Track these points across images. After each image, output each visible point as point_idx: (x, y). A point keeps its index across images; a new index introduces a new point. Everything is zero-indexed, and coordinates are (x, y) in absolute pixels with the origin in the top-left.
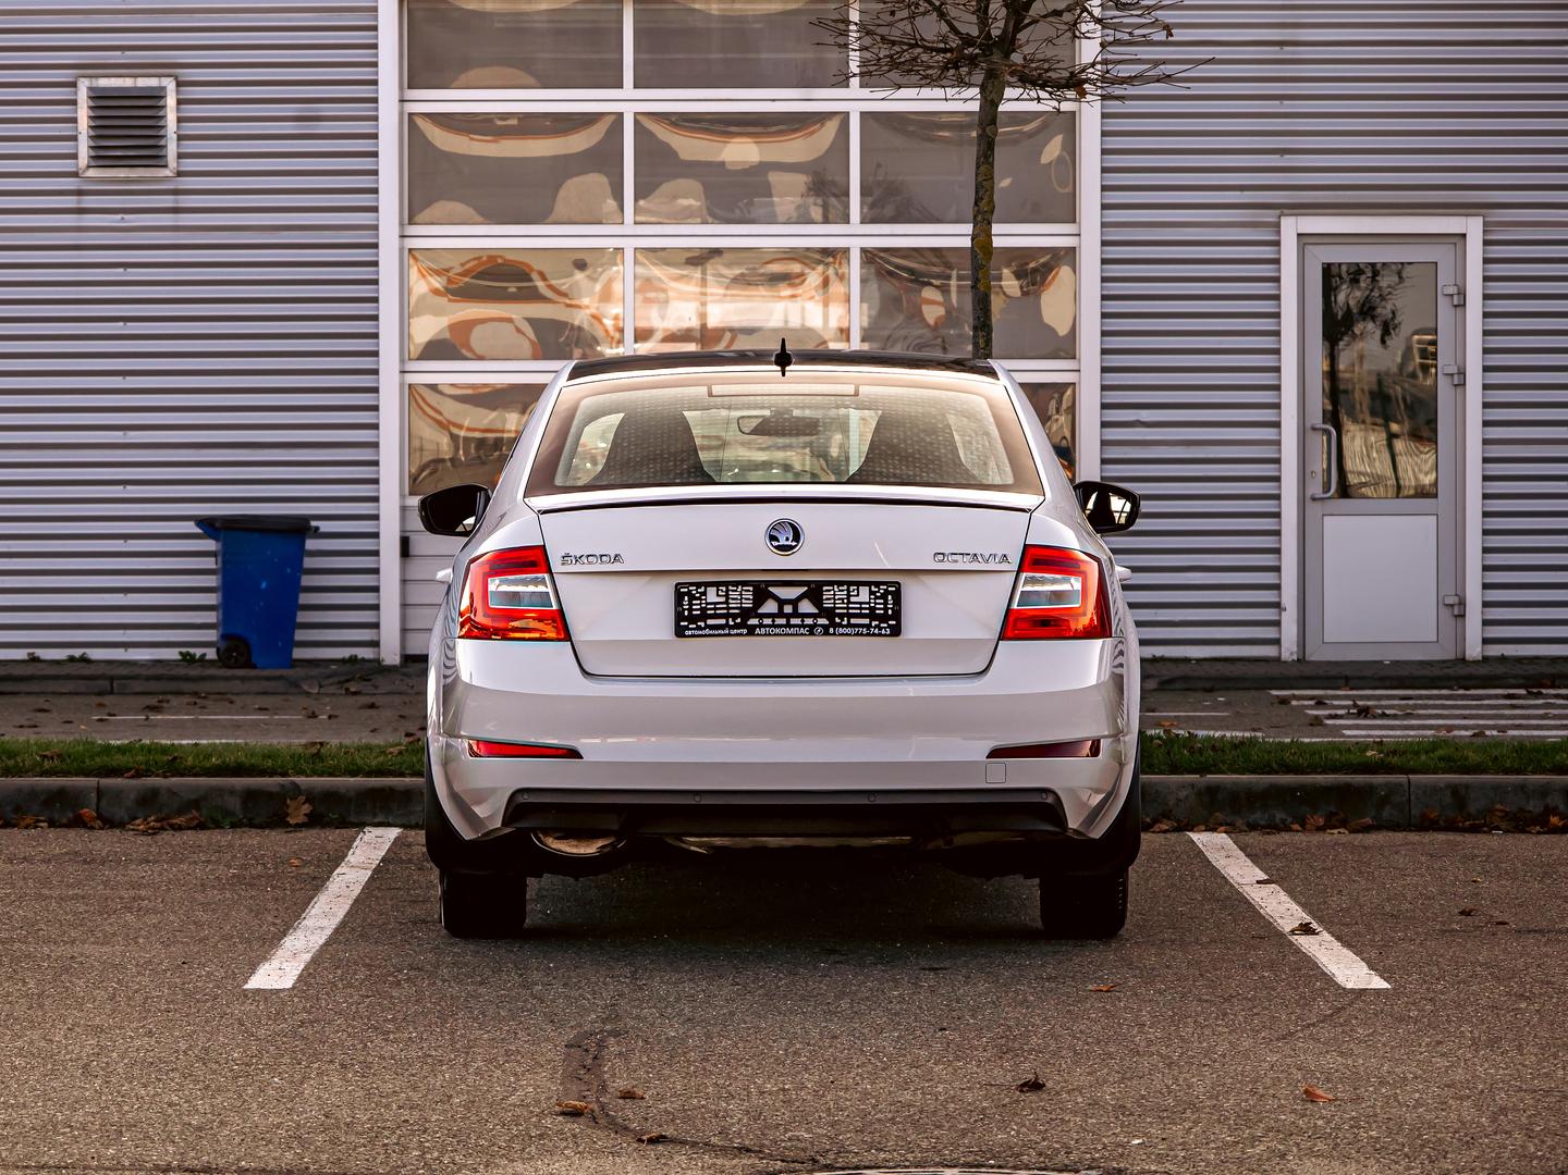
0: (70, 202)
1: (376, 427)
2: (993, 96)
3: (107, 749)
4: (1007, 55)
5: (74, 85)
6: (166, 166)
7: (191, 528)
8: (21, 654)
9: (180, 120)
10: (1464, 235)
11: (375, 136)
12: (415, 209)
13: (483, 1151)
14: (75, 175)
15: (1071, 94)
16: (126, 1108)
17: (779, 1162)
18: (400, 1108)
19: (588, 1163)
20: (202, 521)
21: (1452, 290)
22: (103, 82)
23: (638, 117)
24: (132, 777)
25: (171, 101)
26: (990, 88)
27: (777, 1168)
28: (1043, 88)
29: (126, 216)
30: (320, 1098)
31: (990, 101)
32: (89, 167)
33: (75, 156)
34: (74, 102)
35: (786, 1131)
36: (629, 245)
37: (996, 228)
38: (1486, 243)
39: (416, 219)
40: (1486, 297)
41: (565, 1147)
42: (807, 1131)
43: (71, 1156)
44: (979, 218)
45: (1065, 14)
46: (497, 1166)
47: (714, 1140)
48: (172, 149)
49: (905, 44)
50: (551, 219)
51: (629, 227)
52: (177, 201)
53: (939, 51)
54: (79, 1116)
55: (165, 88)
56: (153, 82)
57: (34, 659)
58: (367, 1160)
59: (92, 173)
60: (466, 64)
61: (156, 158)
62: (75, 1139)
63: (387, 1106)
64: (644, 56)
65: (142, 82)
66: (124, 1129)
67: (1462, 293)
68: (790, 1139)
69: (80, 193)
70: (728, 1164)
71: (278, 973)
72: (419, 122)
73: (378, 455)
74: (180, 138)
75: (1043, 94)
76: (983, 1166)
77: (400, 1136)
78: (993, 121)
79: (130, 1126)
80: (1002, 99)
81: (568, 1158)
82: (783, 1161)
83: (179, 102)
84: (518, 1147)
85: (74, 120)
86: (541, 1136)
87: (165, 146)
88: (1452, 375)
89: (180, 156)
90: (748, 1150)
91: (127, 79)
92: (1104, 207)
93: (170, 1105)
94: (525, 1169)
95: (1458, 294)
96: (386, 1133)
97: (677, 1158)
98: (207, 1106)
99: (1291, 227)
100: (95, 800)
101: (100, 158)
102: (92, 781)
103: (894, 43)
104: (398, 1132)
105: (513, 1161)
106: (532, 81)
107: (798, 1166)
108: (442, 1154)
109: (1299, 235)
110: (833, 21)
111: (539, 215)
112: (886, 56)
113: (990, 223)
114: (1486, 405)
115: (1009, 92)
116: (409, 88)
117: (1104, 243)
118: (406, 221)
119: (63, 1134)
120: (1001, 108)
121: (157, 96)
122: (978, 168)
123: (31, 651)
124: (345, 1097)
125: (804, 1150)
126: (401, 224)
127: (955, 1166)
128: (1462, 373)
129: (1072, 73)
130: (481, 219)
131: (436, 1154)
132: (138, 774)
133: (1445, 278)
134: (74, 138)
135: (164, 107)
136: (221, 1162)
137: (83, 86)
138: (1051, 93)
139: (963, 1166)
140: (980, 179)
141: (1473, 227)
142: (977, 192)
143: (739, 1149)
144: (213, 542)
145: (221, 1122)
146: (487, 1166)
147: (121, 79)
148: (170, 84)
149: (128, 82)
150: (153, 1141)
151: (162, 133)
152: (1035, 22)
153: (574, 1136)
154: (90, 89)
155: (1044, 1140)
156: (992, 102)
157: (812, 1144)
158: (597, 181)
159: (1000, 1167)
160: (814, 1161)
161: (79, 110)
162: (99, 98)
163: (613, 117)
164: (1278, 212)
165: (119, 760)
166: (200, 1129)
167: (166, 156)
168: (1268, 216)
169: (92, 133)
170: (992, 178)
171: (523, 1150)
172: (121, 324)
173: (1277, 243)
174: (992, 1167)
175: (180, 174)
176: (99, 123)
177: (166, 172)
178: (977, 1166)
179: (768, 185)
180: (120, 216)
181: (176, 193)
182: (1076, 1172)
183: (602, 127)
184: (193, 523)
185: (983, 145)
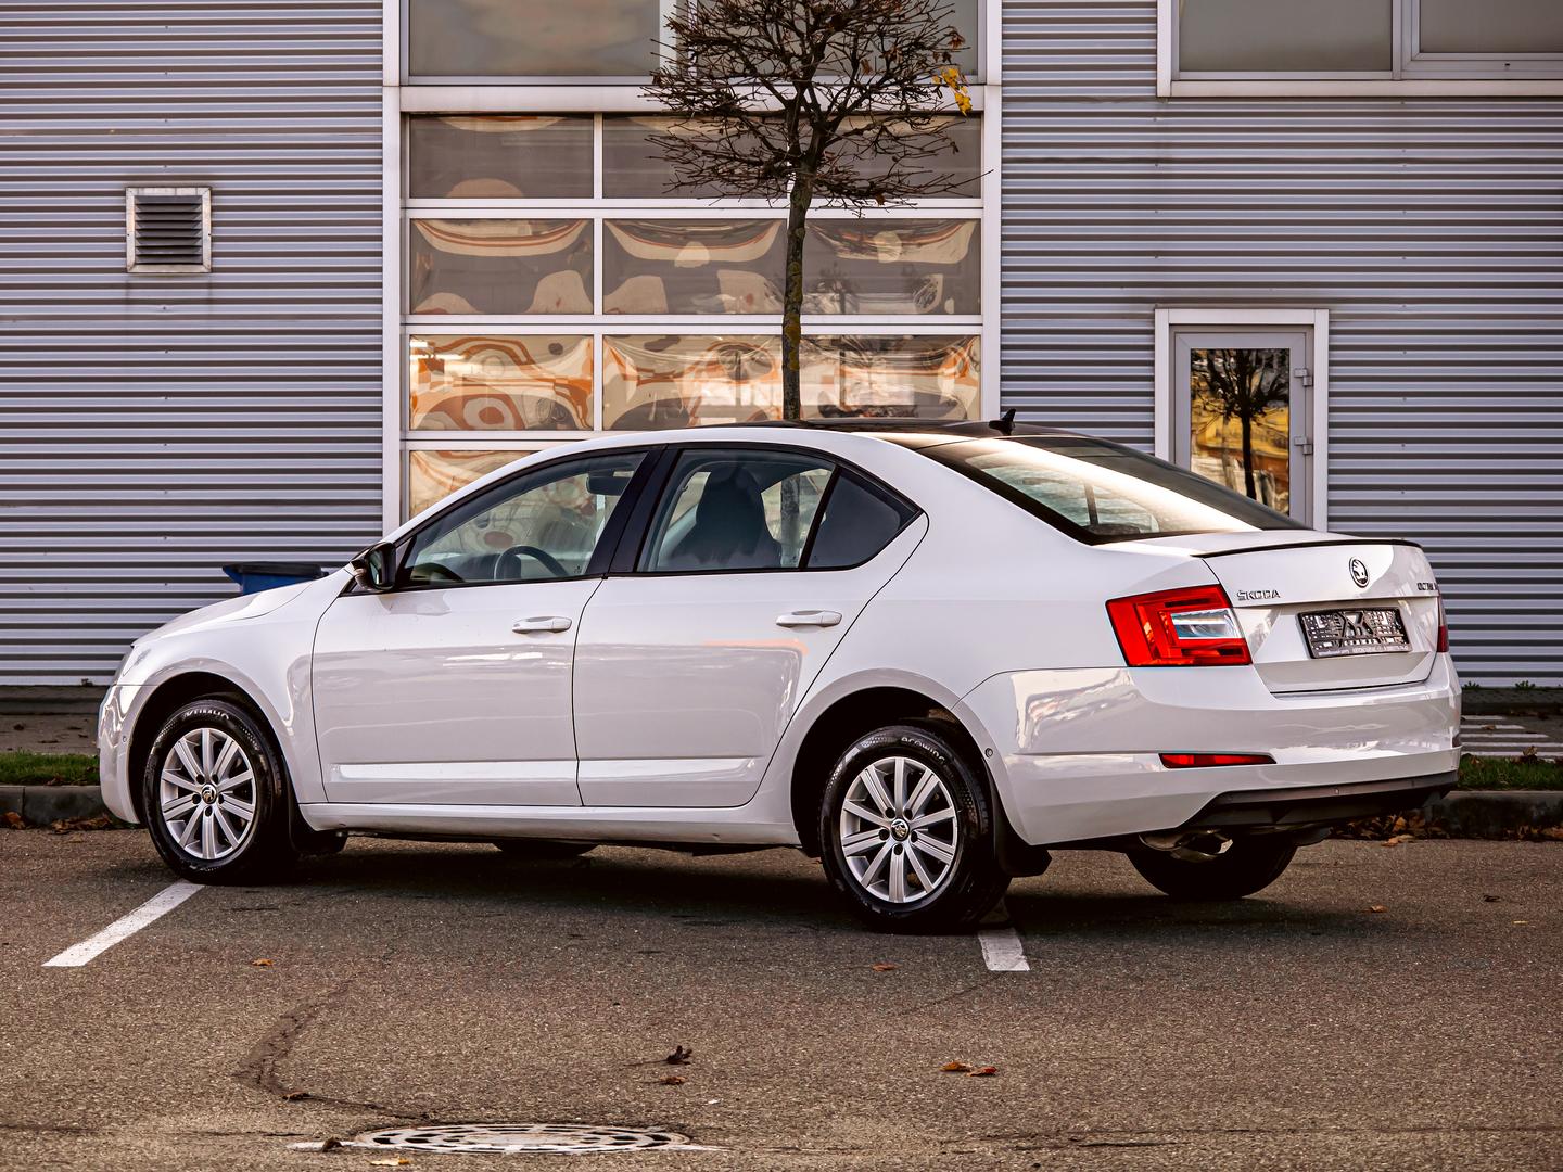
0: (120, 294)
1: (379, 487)
2: (801, 202)
3: (38, 761)
4: (813, 169)
5: (123, 194)
6: (202, 264)
7: (219, 572)
8: (76, 681)
9: (213, 224)
10: (1313, 326)
11: (380, 238)
12: (413, 303)
13: (142, 1106)
14: (124, 271)
15: (873, 202)
17: (393, 1118)
19: (226, 1118)
20: (227, 567)
21: (1302, 373)
22: (149, 192)
23: (607, 223)
24: (54, 785)
25: (206, 208)
26: (798, 196)
27: (387, 1122)
28: (848, 195)
29: (167, 306)
31: (799, 209)
32: (136, 264)
33: (124, 255)
34: (123, 209)
36: (598, 332)
37: (803, 319)
38: (1331, 332)
39: (417, 310)
40: (1331, 379)
41: (216, 1104)
44: (789, 307)
45: (865, 132)
46: (146, 1119)
47: (351, 1099)
48: (207, 250)
49: (725, 157)
50: (531, 309)
51: (598, 316)
52: (210, 294)
53: (755, 164)
55: (201, 196)
56: (191, 192)
57: (87, 685)
59: (138, 269)
60: (459, 178)
61: (193, 257)
64: (609, 171)
65: (181, 192)
67: (1311, 376)
68: (416, 1098)
69: (128, 286)
70: (347, 1119)
71: (77, 956)
72: (419, 226)
73: (382, 511)
74: (214, 240)
75: (849, 202)
76: (569, 1122)
77: (78, 1093)
78: (801, 225)
80: (808, 208)
81: (212, 1113)
83: (213, 209)
84: (174, 1103)
85: (124, 224)
86: (202, 1094)
87: (201, 247)
88: (1302, 445)
89: (214, 255)
90: (374, 1107)
91: (169, 189)
94: (168, 1123)
95: (1308, 376)
96: (67, 1091)
97: (307, 1114)
99: (1164, 318)
100: (21, 804)
101: (145, 257)
102: (19, 787)
103: (716, 157)
104: (79, 1090)
105: (163, 1115)
106: (515, 190)
107: (407, 1121)
108: (105, 1108)
109: (1170, 325)
110: (662, 137)
111: (520, 305)
112: (708, 168)
113: (798, 313)
114: (1331, 472)
115: (815, 202)
116: (411, 197)
117: (1003, 332)
118: (408, 311)
120: (810, 214)
121: (195, 203)
122: (788, 263)
123: (84, 677)
124: (56, 1059)
125: (423, 1107)
126: (402, 313)
127: (546, 1122)
128: (1311, 444)
129: (872, 183)
130: (473, 309)
131: (98, 1109)
132: (59, 783)
133: (1295, 363)
134: (124, 240)
135: (200, 213)
137: (131, 194)
138: (854, 201)
139: (553, 1122)
140: (790, 274)
141: (1320, 319)
142: (787, 285)
143: (367, 1106)
144: (237, 585)
146: (137, 1120)
147: (163, 189)
148: (205, 194)
149: (169, 192)
151: (198, 235)
152: (839, 138)
153: (231, 1094)
154: (136, 197)
155: (635, 1100)
156: (801, 207)
157: (433, 1102)
158: (571, 278)
159: (584, 1123)
160: (425, 1116)
161: (127, 216)
162: (145, 205)
163: (584, 223)
164: (1153, 305)
165: (46, 770)
167: (201, 255)
168: (1145, 309)
169: (138, 235)
170: (801, 273)
171: (178, 1106)
172: (163, 398)
173: (1152, 332)
174: (577, 1123)
175: (213, 270)
176: (144, 227)
177: (202, 269)
178: (563, 1122)
179: (717, 282)
180: (162, 306)
181: (210, 286)
182: (646, 1127)
183: (577, 231)
184: (221, 569)
185: (793, 245)
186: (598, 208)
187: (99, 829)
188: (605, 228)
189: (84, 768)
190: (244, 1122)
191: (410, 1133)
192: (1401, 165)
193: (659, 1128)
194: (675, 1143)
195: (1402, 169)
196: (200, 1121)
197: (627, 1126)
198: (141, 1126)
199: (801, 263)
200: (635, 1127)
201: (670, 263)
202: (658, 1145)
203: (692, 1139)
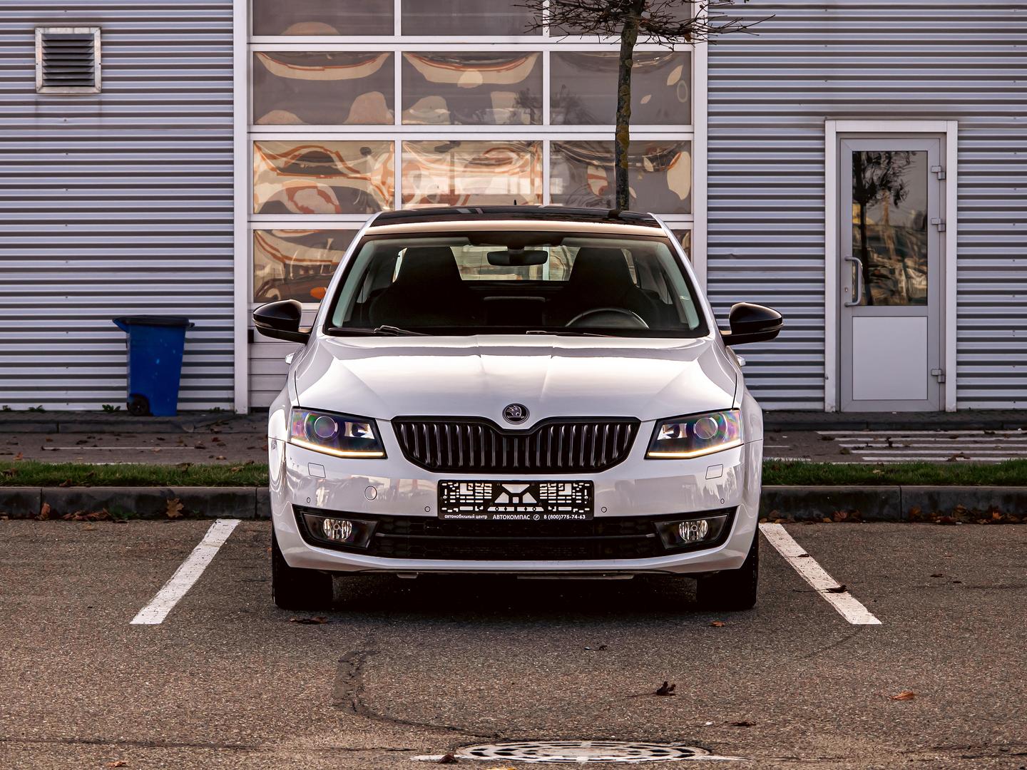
0: (31, 109)
1: (232, 257)
2: (630, 40)
3: (48, 468)
4: (639, 14)
5: (33, 32)
6: (94, 86)
7: (110, 324)
9: (103, 56)
10: (945, 133)
11: (231, 67)
12: (257, 116)
13: (281, 729)
14: (34, 91)
15: (681, 39)
16: (47, 702)
17: (474, 737)
18: (227, 701)
19: (348, 737)
20: (117, 320)
21: (937, 169)
22: (53, 31)
23: (405, 55)
24: (65, 486)
25: (97, 43)
26: (628, 35)
27: (472, 740)
28: (663, 34)
29: (68, 119)
30: (175, 695)
31: (628, 44)
32: (43, 86)
33: (34, 79)
34: (33, 44)
35: (480, 716)
36: (398, 138)
37: (631, 128)
38: (960, 138)
39: (259, 122)
40: (960, 174)
41: (335, 727)
42: (493, 716)
43: (9, 733)
44: (621, 120)
46: (289, 739)
47: (432, 722)
48: (98, 75)
49: (572, 5)
50: (347, 121)
51: (398, 127)
52: (101, 109)
53: (595, 10)
54: (16, 707)
55: (93, 34)
56: (85, 31)
57: (7, 410)
58: (204, 735)
59: (45, 90)
60: (291, 22)
61: (87, 81)
62: (12, 722)
63: (219, 700)
64: (408, 15)
65: (78, 31)
66: (45, 715)
67: (944, 171)
68: (482, 722)
69: (37, 103)
70: (440, 738)
71: (153, 614)
72: (260, 57)
73: (233, 276)
74: (103, 67)
75: (663, 39)
76: (607, 739)
77: (226, 720)
78: (630, 56)
79: (49, 713)
80: (635, 43)
81: (335, 734)
82: (476, 736)
83: (103, 44)
84: (303, 727)
85: (34, 56)
86: (319, 720)
87: (94, 73)
88: (937, 225)
89: (103, 79)
90: (454, 729)
91: (68, 29)
92: (710, 114)
93: (76, 699)
94: (307, 741)
95: (942, 171)
96: (217, 718)
97: (407, 734)
98: (100, 701)
99: (832, 128)
100: (39, 502)
101: (50, 81)
102: (38, 489)
103: (564, 5)
104: (225, 717)
105: (299, 736)
106: (334, 30)
107: (486, 739)
108: (253, 731)
109: (837, 133)
111: (339, 119)
112: (559, 14)
113: (627, 124)
114: (959, 245)
115: (640, 39)
116: (254, 35)
117: (709, 138)
118: (252, 122)
119: (5, 718)
120: (635, 48)
121: (88, 40)
122: (620, 87)
123: (5, 404)
124: (192, 694)
125: (491, 729)
126: (249, 125)
127: (589, 740)
128: (944, 224)
129: (681, 25)
130: (301, 122)
131: (249, 732)
132: (69, 485)
133: (933, 161)
134: (33, 68)
135: (93, 47)
136: (108, 737)
137: (39, 33)
138: (668, 39)
139: (594, 739)
140: (621, 94)
141: (951, 128)
142: (619, 103)
143: (448, 728)
144: (124, 333)
145: (109, 711)
146: (282, 739)
147: (64, 29)
148: (96, 32)
149: (69, 31)
150: (63, 723)
151: (91, 64)
153: (341, 720)
154: (43, 35)
155: (648, 722)
156: (630, 43)
157: (496, 725)
158: (377, 96)
159: (619, 740)
160: (496, 736)
161: (36, 49)
162: (50, 41)
163: (388, 55)
164: (824, 117)
165: (56, 475)
166: (95, 715)
167: (94, 79)
168: (817, 120)
169: (45, 64)
170: (629, 94)
171: (307, 728)
172: (64, 190)
173: (823, 138)
175: (103, 91)
176: (50, 57)
177: (94, 90)
178: (603, 740)
179: (490, 100)
180: (64, 119)
181: (101, 103)
182: (669, 743)
183: (380, 61)
184: (111, 321)
185: (624, 72)
186: (398, 44)
187: (102, 520)
188: (403, 58)
189: (85, 474)
190: (361, 740)
191: (499, 747)
192: (1013, 10)
193: (680, 744)
194: (699, 755)
195: (1012, 13)
196: (329, 740)
197: (653, 742)
198: (288, 744)
199: (629, 86)
200: (660, 742)
201: (454, 86)
202: (686, 756)
203: (711, 753)
